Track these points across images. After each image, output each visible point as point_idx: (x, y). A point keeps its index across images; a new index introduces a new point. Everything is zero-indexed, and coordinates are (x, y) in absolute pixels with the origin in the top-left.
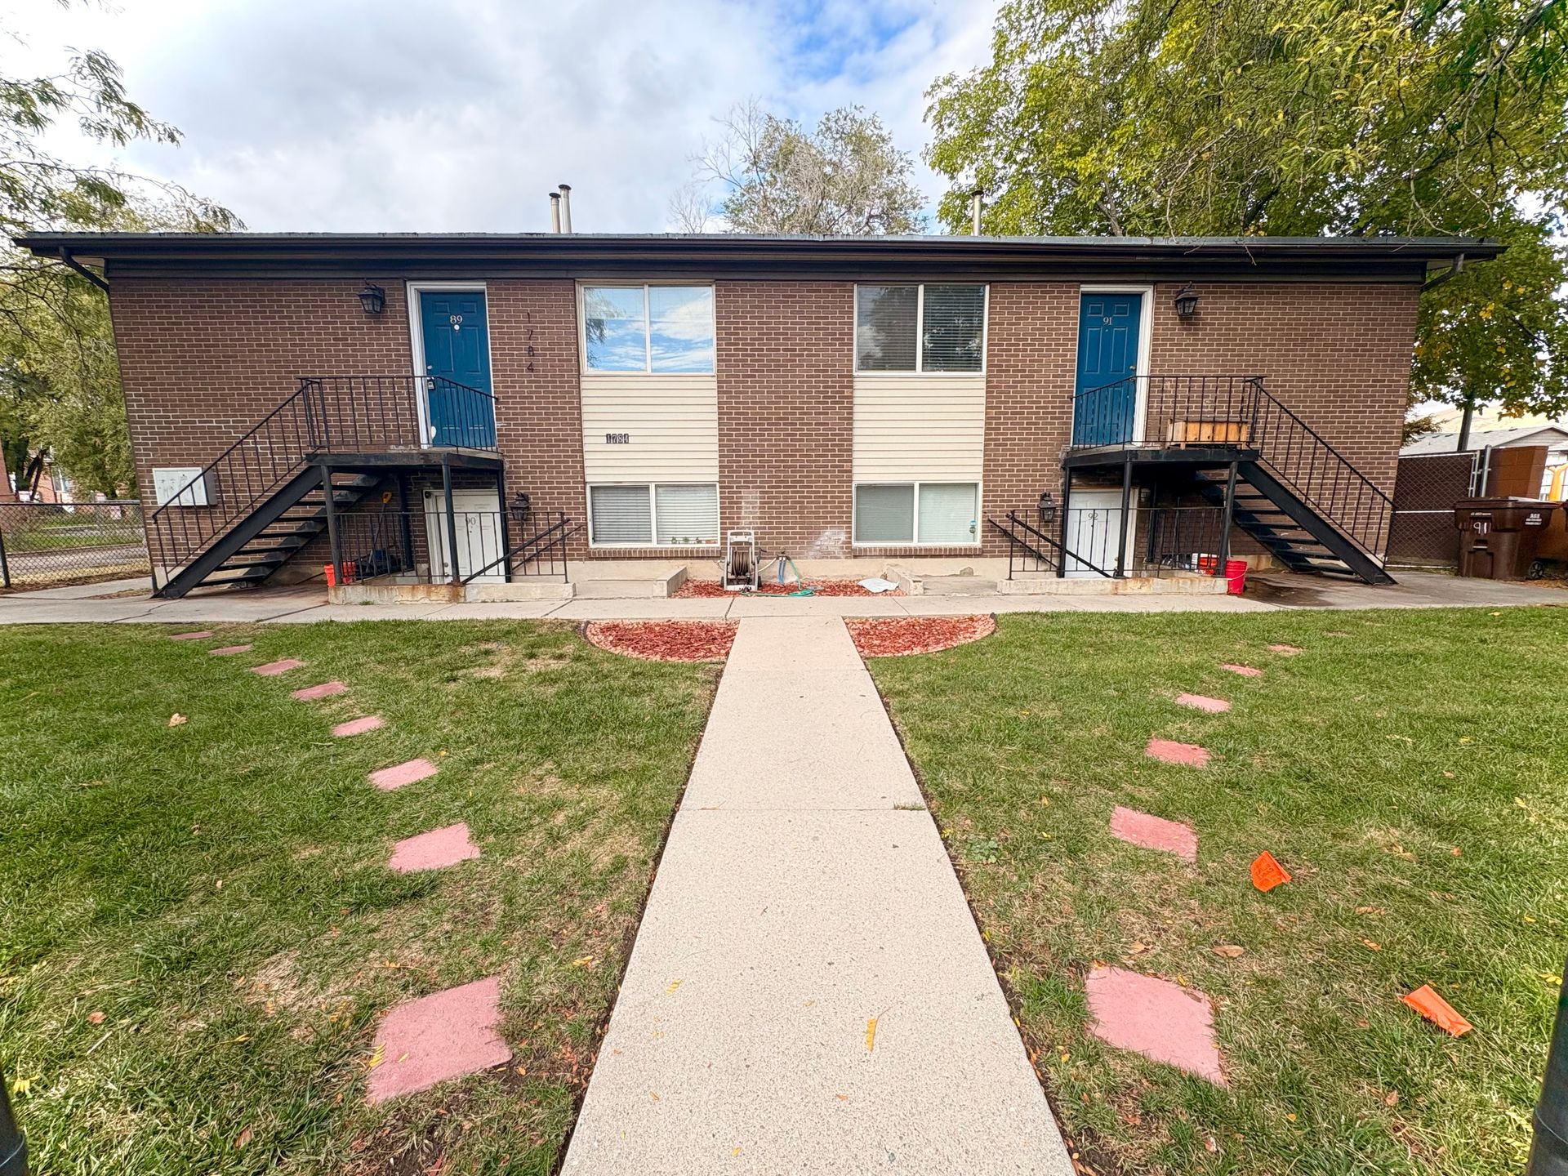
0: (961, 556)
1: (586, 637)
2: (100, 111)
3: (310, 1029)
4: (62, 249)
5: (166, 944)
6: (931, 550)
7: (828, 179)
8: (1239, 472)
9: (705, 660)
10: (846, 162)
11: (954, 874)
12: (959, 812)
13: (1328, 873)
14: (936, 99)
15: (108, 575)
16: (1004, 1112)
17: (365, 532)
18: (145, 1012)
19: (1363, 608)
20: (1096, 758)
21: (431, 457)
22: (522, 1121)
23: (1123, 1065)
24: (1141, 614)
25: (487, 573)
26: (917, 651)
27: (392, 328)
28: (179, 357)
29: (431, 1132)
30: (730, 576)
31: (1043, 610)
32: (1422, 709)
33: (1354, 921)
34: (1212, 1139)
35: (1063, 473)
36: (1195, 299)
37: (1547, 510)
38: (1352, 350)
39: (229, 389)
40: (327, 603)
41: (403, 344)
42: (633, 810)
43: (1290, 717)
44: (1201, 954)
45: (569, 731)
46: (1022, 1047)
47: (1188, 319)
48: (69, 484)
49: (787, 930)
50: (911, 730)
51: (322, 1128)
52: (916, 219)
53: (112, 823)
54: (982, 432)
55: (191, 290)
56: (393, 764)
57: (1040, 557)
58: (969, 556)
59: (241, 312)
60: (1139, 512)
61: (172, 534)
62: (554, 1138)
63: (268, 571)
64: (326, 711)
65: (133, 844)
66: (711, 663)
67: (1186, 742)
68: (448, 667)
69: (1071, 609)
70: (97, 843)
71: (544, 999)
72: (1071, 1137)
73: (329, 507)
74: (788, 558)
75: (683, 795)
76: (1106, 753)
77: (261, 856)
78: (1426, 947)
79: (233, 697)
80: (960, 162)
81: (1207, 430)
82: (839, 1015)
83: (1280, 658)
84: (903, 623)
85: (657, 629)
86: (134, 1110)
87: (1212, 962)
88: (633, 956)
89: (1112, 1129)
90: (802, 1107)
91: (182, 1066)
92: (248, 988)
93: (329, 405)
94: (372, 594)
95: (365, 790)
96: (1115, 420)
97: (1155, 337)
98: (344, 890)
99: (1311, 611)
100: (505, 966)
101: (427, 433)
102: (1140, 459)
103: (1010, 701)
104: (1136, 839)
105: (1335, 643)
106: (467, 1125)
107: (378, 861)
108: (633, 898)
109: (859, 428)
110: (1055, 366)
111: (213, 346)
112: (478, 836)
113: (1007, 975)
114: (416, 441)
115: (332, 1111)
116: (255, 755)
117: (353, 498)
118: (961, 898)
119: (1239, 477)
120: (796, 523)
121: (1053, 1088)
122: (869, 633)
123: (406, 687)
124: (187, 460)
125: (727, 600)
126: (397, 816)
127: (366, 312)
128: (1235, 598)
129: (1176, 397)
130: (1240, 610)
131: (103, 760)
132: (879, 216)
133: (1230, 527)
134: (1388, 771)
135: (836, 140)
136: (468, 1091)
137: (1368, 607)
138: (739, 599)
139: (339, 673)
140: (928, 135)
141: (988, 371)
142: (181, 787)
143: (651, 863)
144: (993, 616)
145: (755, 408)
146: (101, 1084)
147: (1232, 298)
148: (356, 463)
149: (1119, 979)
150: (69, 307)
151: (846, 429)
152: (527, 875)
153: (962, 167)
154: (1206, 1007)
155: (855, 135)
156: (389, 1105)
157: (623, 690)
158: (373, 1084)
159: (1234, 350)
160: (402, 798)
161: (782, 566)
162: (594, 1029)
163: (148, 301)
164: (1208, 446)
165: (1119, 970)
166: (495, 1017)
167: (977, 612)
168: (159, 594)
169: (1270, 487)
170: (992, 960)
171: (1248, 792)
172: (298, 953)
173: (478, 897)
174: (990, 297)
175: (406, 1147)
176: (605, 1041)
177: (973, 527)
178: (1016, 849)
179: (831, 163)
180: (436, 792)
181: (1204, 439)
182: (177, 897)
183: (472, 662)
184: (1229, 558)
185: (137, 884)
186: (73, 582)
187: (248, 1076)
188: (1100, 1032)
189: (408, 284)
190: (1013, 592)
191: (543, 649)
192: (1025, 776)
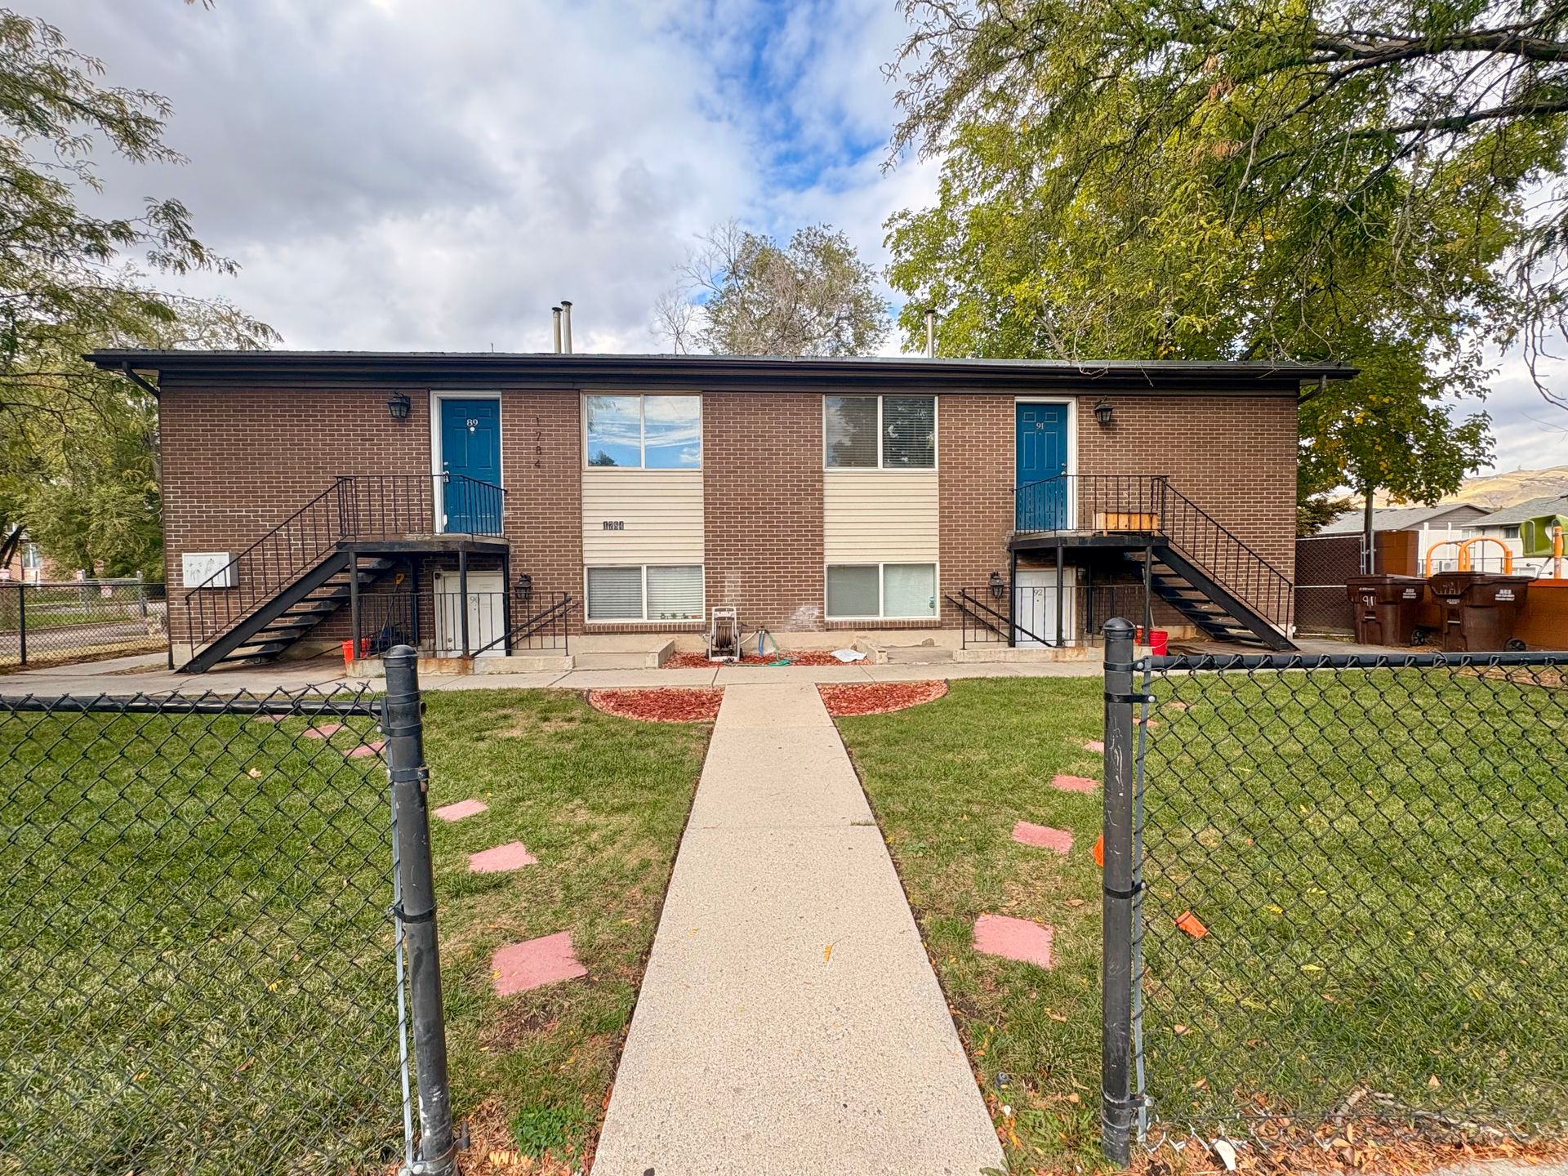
0: (922, 628)
1: (589, 703)
2: (166, 245)
3: (447, 960)
4: (125, 364)
6: (895, 623)
7: (800, 285)
8: (1154, 554)
9: (696, 721)
10: (817, 271)
11: (892, 866)
12: (899, 826)
14: (894, 229)
20: (1010, 789)
21: (447, 544)
22: (602, 1001)
23: (988, 962)
25: (493, 648)
26: (878, 711)
27: (415, 430)
28: (217, 454)
29: (544, 1008)
30: (714, 649)
31: (989, 676)
35: (1008, 555)
36: (1111, 409)
37: (1419, 586)
39: (261, 483)
40: (346, 676)
41: (424, 444)
42: (651, 830)
45: (591, 776)
46: (927, 958)
47: (1107, 425)
50: (868, 770)
54: (937, 519)
55: (235, 397)
57: (992, 628)
58: (930, 628)
59: (278, 416)
60: (1077, 589)
62: (625, 1007)
63: (282, 647)
66: (702, 723)
67: (1083, 776)
68: (475, 729)
69: (1014, 675)
71: (604, 942)
72: (950, 998)
73: (353, 587)
74: (767, 632)
75: (688, 819)
80: (915, 280)
81: (1124, 520)
82: (809, 943)
83: (1175, 713)
84: (869, 688)
85: (652, 695)
87: (1060, 909)
88: (662, 918)
89: (975, 992)
90: (781, 988)
95: (434, 821)
96: (1050, 510)
97: (1080, 441)
100: (572, 925)
101: (441, 521)
102: (1070, 544)
103: (951, 748)
104: (1028, 841)
107: (462, 866)
108: (658, 884)
109: (829, 517)
110: (997, 464)
112: (533, 849)
113: (922, 921)
114: (433, 529)
115: (477, 998)
117: (372, 580)
118: (895, 880)
119: (1155, 559)
120: (774, 600)
121: (943, 976)
122: (838, 697)
124: (215, 546)
125: (712, 670)
126: (465, 838)
127: (393, 416)
129: (1096, 494)
132: (848, 318)
133: (1151, 600)
135: (807, 253)
136: (563, 988)
138: (723, 669)
140: (888, 258)
141: (940, 467)
144: (946, 681)
145: (737, 499)
147: (1142, 408)
148: (382, 550)
149: (997, 921)
151: (817, 517)
152: (576, 872)
153: (917, 286)
154: (1050, 932)
155: (824, 249)
156: (512, 996)
157: (631, 744)
158: (499, 986)
160: (466, 826)
161: (762, 638)
162: (641, 957)
163: (195, 406)
164: (1126, 533)
165: (998, 916)
166: (572, 952)
167: (934, 678)
168: (184, 670)
169: (1183, 567)
170: (913, 914)
173: (543, 886)
174: (940, 407)
175: (530, 1014)
177: (932, 603)
178: (939, 848)
179: (803, 271)
180: (491, 821)
181: (1123, 527)
183: (493, 725)
184: (1154, 628)
186: (83, 659)
188: (977, 946)
189: (432, 393)
190: (966, 660)
191: (554, 714)
192: (952, 802)
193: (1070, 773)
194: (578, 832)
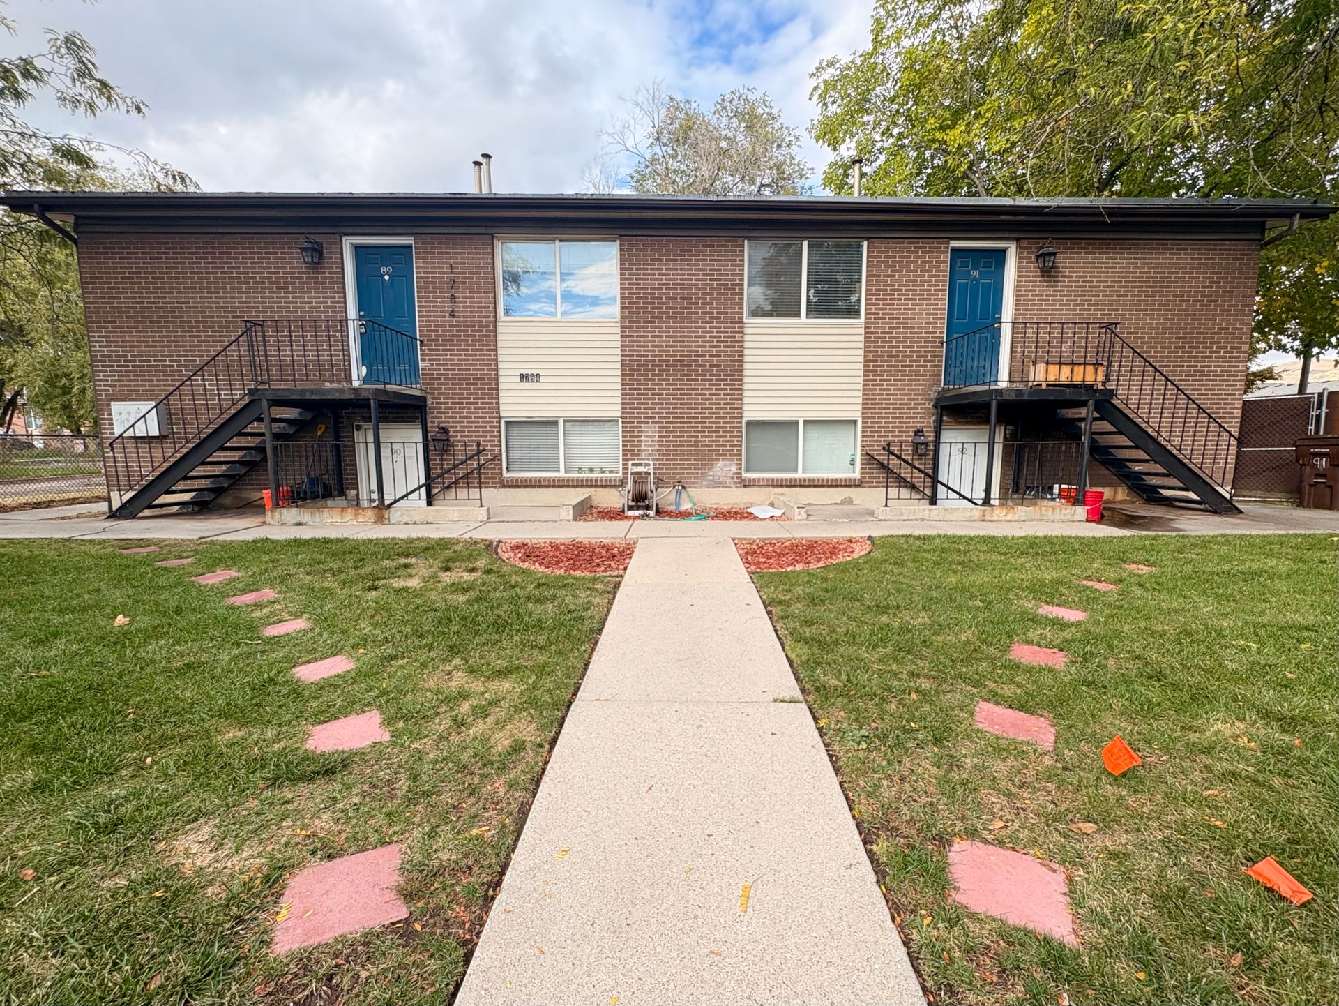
0: (841, 486)
1: (497, 554)
2: (74, 86)
3: (223, 887)
4: (36, 207)
5: (96, 811)
6: (814, 480)
7: (724, 152)
8: (1096, 409)
9: (604, 574)
10: (740, 137)
11: (827, 758)
12: (833, 704)
13: (1178, 760)
14: (821, 80)
15: (69, 499)
16: (868, 968)
17: (300, 461)
18: (72, 870)
19: (1211, 533)
20: (962, 660)
21: (361, 392)
22: (414, 971)
23: (982, 928)
24: (1006, 538)
25: (410, 497)
26: (799, 567)
27: (329, 278)
28: (138, 303)
29: (330, 979)
30: (631, 503)
31: (916, 533)
32: (1265, 619)
33: (1203, 802)
34: (1065, 995)
35: (934, 411)
36: (1055, 254)
38: (1199, 301)
39: (182, 332)
40: (264, 523)
41: (338, 292)
42: (533, 701)
43: (1142, 625)
44: (1056, 830)
45: (477, 632)
46: (887, 911)
47: (1049, 273)
48: (40, 422)
49: (670, 805)
50: (791, 633)
51: (229, 974)
52: (803, 188)
53: (56, 706)
54: (861, 373)
55: (150, 243)
56: (316, 660)
57: (913, 487)
58: (850, 486)
59: (194, 263)
60: (1005, 447)
61: (126, 462)
62: (445, 987)
63: (212, 496)
64: (257, 614)
65: (73, 725)
66: (610, 576)
67: (1046, 647)
68: (371, 577)
69: (942, 533)
70: (42, 723)
71: (441, 865)
72: (931, 992)
73: (268, 437)
74: (683, 487)
75: (579, 688)
76: (971, 654)
77: (190, 737)
78: (1269, 825)
79: (173, 602)
80: (841, 135)
81: (1066, 371)
82: (716, 881)
83: (1134, 575)
84: (787, 544)
85: (562, 547)
86: (54, 956)
87: (1067, 837)
88: (526, 826)
89: (970, 984)
90: (678, 962)
91: (102, 917)
92: (169, 852)
93: (271, 346)
94: (305, 516)
95: (288, 681)
96: (982, 364)
97: (1018, 288)
98: (263, 767)
99: (1163, 536)
100: (407, 835)
101: (358, 371)
102: (1006, 397)
103: (884, 610)
104: (997, 730)
105: (1186, 562)
106: (364, 974)
107: (296, 742)
108: (529, 776)
109: (749, 370)
110: (927, 314)
111: (168, 293)
112: (389, 721)
113: (874, 848)
114: (349, 380)
115: (238, 959)
116: (190, 650)
117: (291, 431)
118: (834, 780)
119: (1096, 415)
120: (691, 455)
121: (915, 948)
122: (755, 552)
123: (331, 594)
124: (142, 395)
125: (627, 523)
126: (315, 704)
127: (306, 263)
128: (1093, 524)
129: (1037, 342)
130: (1098, 535)
131: (52, 654)
132: (769, 186)
133: (1089, 461)
134: (1234, 672)
135: (731, 118)
136: (367, 944)
137: (1216, 533)
138: (638, 522)
139: (271, 582)
140: (814, 112)
141: (866, 319)
142: (120, 677)
143: (547, 747)
144: (870, 538)
145: (654, 351)
146: (26, 932)
147: (1089, 253)
148: (294, 397)
149: (980, 852)
150: (42, 260)
151: (737, 370)
152: (431, 755)
153: (844, 141)
154: (1061, 877)
155: (748, 113)
156: (291, 956)
157: (529, 598)
158: (278, 937)
159: (1091, 300)
160: (321, 689)
161: (679, 494)
162: (487, 891)
163: (112, 253)
164: (1067, 386)
165: (980, 844)
166: (396, 879)
167: (855, 535)
168: (113, 515)
169: (1125, 423)
170: (861, 834)
171: (1103, 690)
172: (217, 820)
173: (386, 774)
174: (868, 252)
175: (306, 993)
176: (497, 901)
177: (853, 460)
178: (886, 737)
179: (726, 138)
180: (352, 683)
181: (1064, 379)
182: (109, 770)
183: (392, 574)
184: (1087, 489)
185: (73, 759)
186: (38, 505)
187: (162, 927)
188: (960, 898)
189: (344, 239)
190: (889, 517)
191: (457, 564)
192: (895, 674)
193: (1029, 642)
194: (447, 700)
